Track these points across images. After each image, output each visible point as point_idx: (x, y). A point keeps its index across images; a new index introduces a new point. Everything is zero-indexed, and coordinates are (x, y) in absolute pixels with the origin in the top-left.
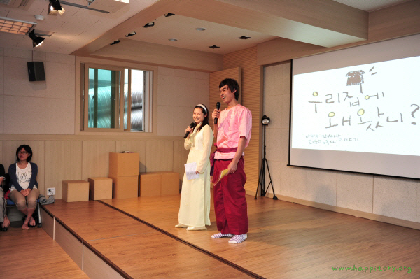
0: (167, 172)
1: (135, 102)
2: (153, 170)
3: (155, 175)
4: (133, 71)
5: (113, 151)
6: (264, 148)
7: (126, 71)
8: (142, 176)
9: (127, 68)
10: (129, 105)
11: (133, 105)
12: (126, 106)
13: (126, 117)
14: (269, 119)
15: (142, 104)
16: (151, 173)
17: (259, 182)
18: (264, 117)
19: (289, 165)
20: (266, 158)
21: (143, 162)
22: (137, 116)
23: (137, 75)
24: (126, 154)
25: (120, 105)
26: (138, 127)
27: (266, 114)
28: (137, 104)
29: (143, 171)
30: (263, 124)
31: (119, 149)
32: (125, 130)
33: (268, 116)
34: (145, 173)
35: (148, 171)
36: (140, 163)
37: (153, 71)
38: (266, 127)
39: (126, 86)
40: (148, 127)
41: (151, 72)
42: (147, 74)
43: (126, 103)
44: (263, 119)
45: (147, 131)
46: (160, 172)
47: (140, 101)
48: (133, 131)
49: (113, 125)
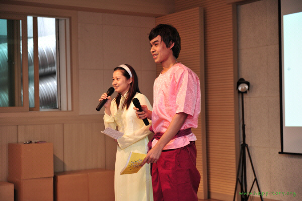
0: (97, 170)
1: (44, 65)
2: (75, 168)
3: (79, 175)
4: (40, 19)
5: (14, 141)
6: (242, 128)
7: (30, 19)
8: (60, 178)
9: (30, 15)
10: (36, 70)
11: (42, 71)
12: (32, 72)
13: (31, 89)
14: (248, 84)
15: (55, 68)
16: (72, 172)
17: (238, 179)
18: (241, 81)
19: (282, 153)
20: (247, 142)
21: (60, 156)
22: (49, 86)
23: (47, 25)
24: (33, 145)
25: (22, 71)
26: (50, 102)
27: (244, 76)
28: (48, 69)
29: (60, 169)
30: (239, 92)
31: (22, 139)
32: (31, 109)
33: (246, 80)
34: (64, 172)
35: (68, 168)
36: (55, 157)
37: (70, 18)
38: (245, 96)
39: (30, 43)
40: (65, 103)
41: (68, 21)
42: (62, 23)
43: (32, 67)
44: (239, 84)
45: (64, 108)
46: (86, 171)
47: (52, 64)
48: (43, 109)
49: (12, 102)
